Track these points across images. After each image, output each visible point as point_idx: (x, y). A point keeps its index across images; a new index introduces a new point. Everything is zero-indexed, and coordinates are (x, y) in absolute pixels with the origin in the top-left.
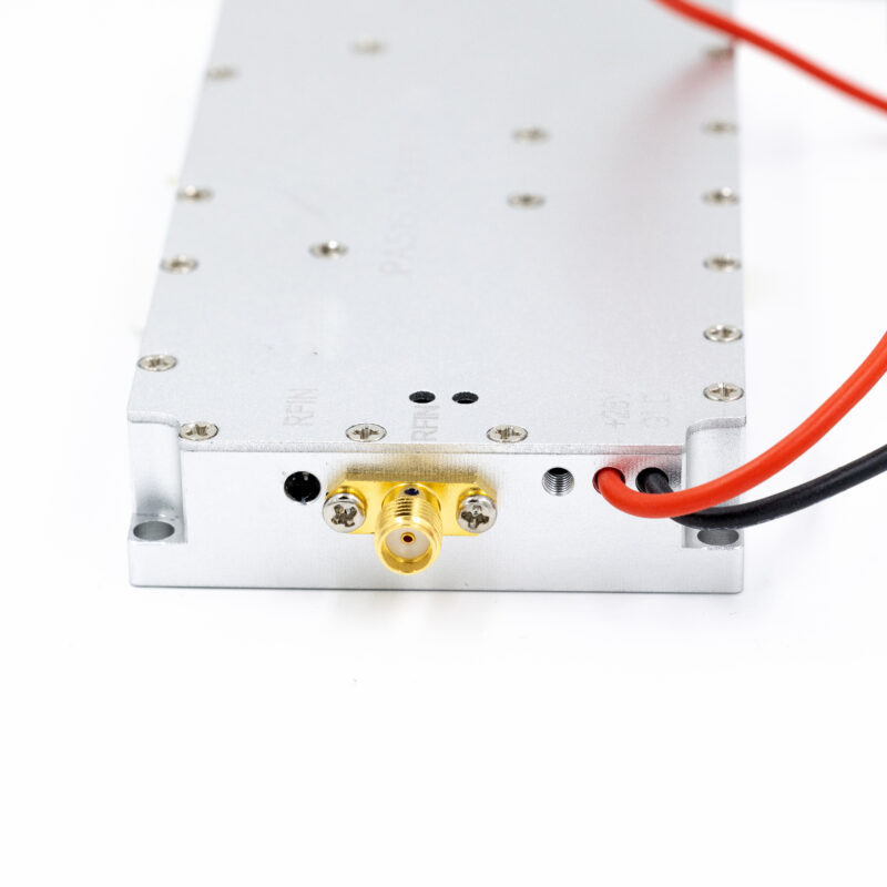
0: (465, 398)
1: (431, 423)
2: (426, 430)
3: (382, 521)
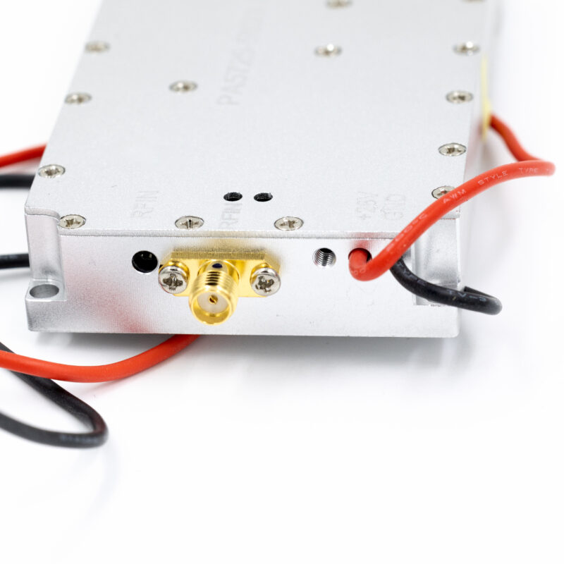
0: (263, 198)
1: (235, 216)
2: (230, 221)
3: (196, 288)
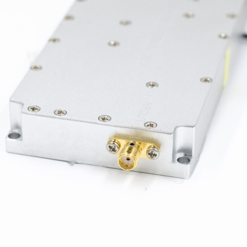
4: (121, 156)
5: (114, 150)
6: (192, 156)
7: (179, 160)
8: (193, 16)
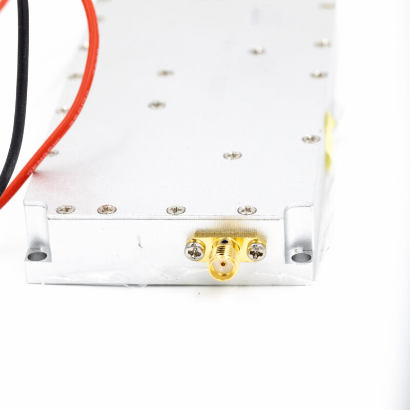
4: (211, 262)
5: (198, 254)
6: (312, 250)
7: (294, 258)
8: (263, 52)
